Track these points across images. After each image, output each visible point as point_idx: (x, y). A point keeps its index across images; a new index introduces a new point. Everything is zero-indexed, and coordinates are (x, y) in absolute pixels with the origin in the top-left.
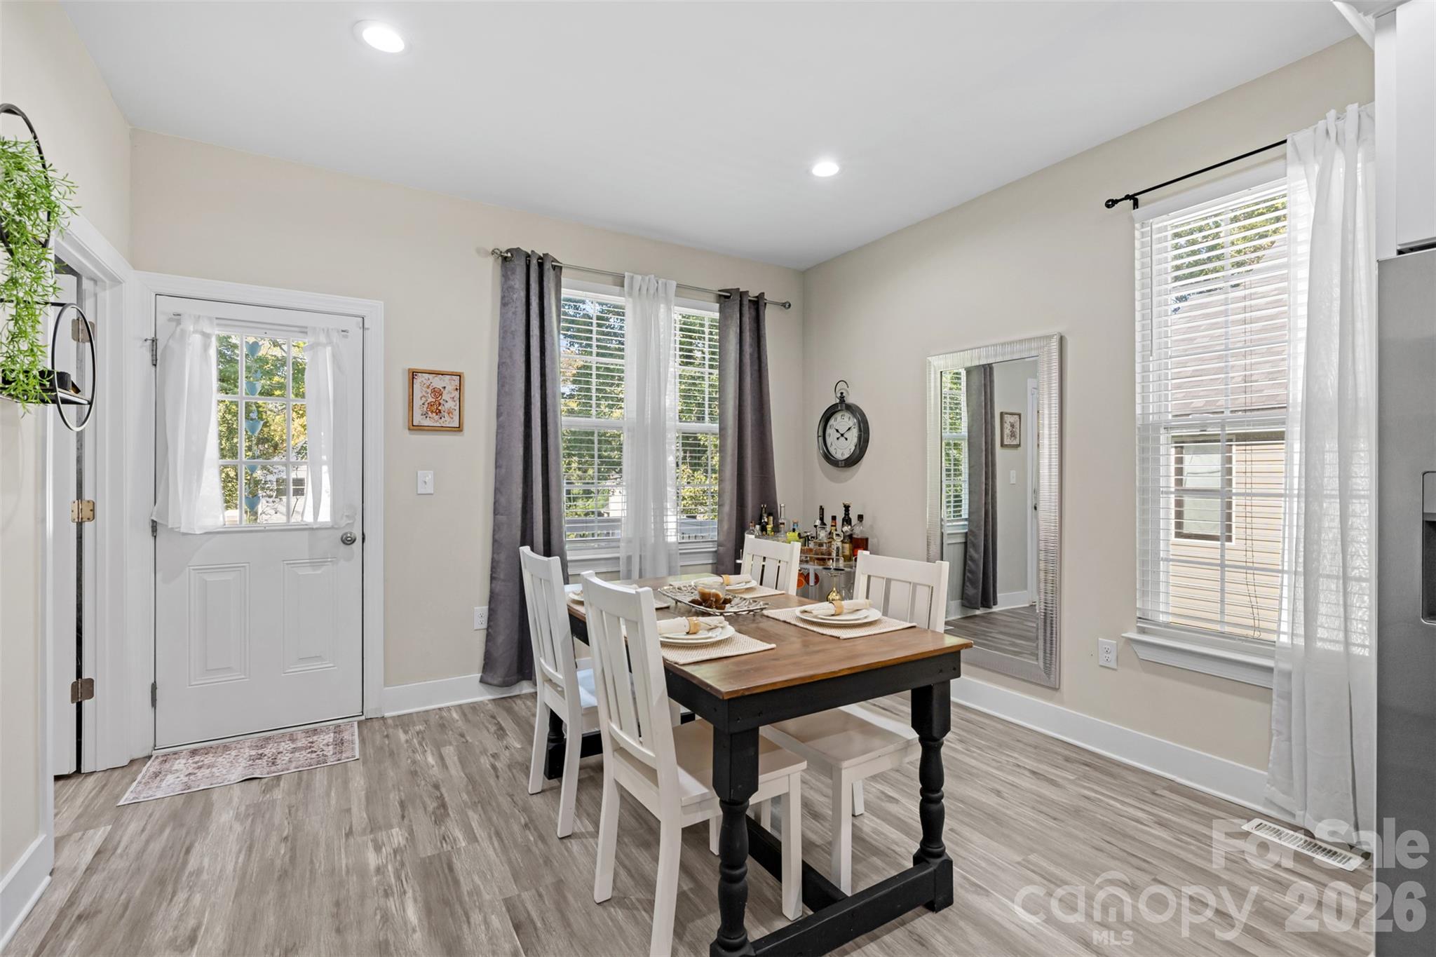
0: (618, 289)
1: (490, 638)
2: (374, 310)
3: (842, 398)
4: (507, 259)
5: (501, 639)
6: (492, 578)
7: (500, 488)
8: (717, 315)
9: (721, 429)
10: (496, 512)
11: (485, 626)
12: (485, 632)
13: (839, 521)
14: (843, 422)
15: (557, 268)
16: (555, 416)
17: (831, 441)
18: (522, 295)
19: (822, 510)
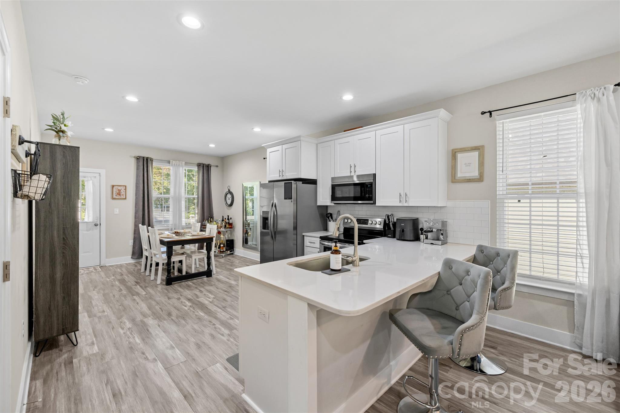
0: (169, 164)
1: (134, 247)
2: (103, 172)
3: (229, 190)
4: (138, 158)
5: (137, 248)
6: (134, 234)
7: (136, 212)
8: (197, 169)
9: (198, 197)
10: (135, 218)
11: (132, 245)
12: (132, 246)
13: (226, 219)
14: (229, 196)
15: (152, 160)
16: (151, 195)
17: (227, 200)
18: (142, 167)
19: (223, 217)
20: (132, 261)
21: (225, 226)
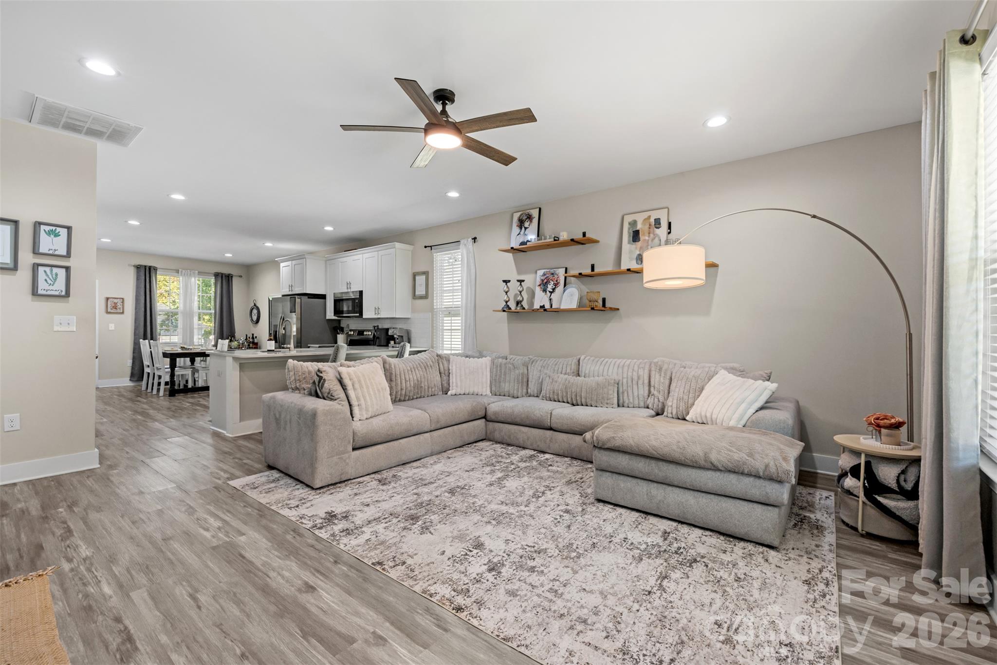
0: (177, 274)
1: (133, 368)
3: (255, 305)
4: (138, 268)
5: (136, 369)
7: (136, 328)
8: (214, 281)
9: (215, 312)
10: (135, 333)
11: (131, 365)
12: (131, 367)
13: (250, 338)
14: (255, 311)
15: (156, 269)
16: (155, 310)
17: (253, 316)
18: (144, 277)
19: (247, 335)
20: (131, 384)
21: (249, 345)
